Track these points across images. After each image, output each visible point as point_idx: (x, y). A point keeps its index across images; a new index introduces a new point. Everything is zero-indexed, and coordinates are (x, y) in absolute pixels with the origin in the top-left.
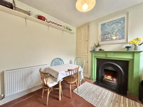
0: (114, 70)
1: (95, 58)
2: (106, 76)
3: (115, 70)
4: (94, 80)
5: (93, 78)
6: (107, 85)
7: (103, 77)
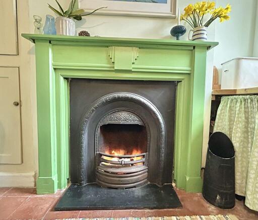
0: (136, 123)
1: (62, 78)
2: (107, 153)
3: (139, 123)
4: (59, 187)
5: (55, 177)
6: (116, 188)
7: (98, 158)
